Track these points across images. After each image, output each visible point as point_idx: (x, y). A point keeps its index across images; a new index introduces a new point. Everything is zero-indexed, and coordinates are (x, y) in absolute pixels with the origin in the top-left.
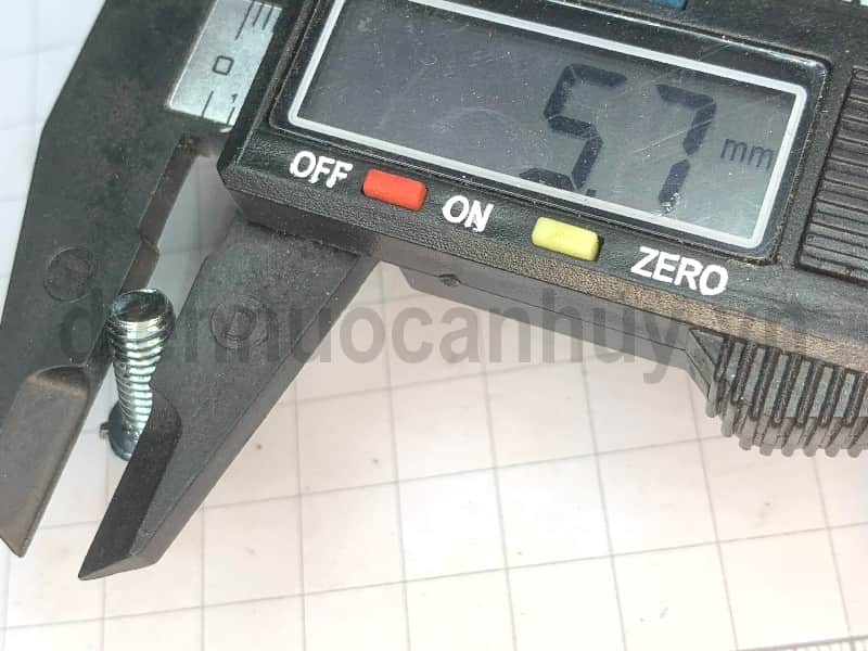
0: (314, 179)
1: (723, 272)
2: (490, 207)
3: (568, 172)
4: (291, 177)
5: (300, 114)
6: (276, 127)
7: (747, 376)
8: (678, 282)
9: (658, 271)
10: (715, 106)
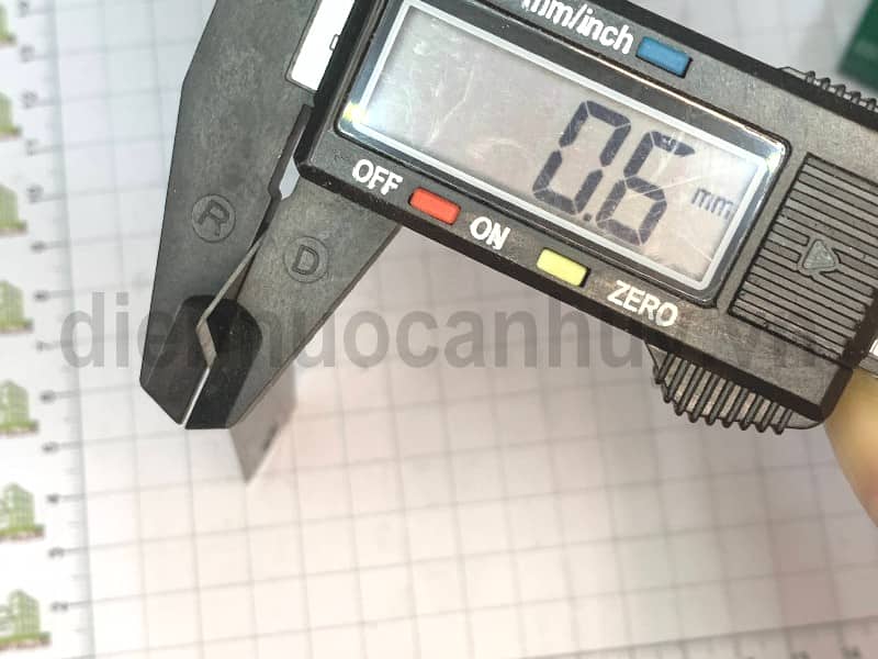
0: (371, 186)
2: (507, 230)
3: (572, 197)
4: (353, 180)
8: (641, 311)
9: (628, 301)
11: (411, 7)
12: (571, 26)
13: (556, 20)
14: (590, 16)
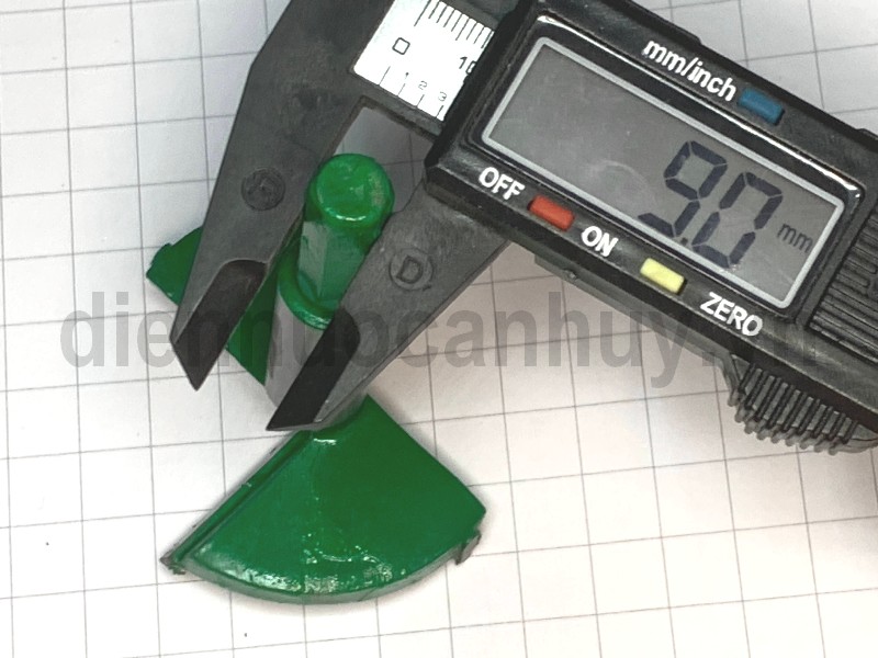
0: (495, 190)
1: (759, 322)
2: (615, 240)
3: (672, 221)
4: (479, 184)
5: (491, 137)
6: (473, 142)
7: (759, 393)
8: (729, 322)
9: (718, 311)
10: (781, 198)
11: (545, 46)
12: (683, 73)
13: (671, 67)
14: (701, 67)
